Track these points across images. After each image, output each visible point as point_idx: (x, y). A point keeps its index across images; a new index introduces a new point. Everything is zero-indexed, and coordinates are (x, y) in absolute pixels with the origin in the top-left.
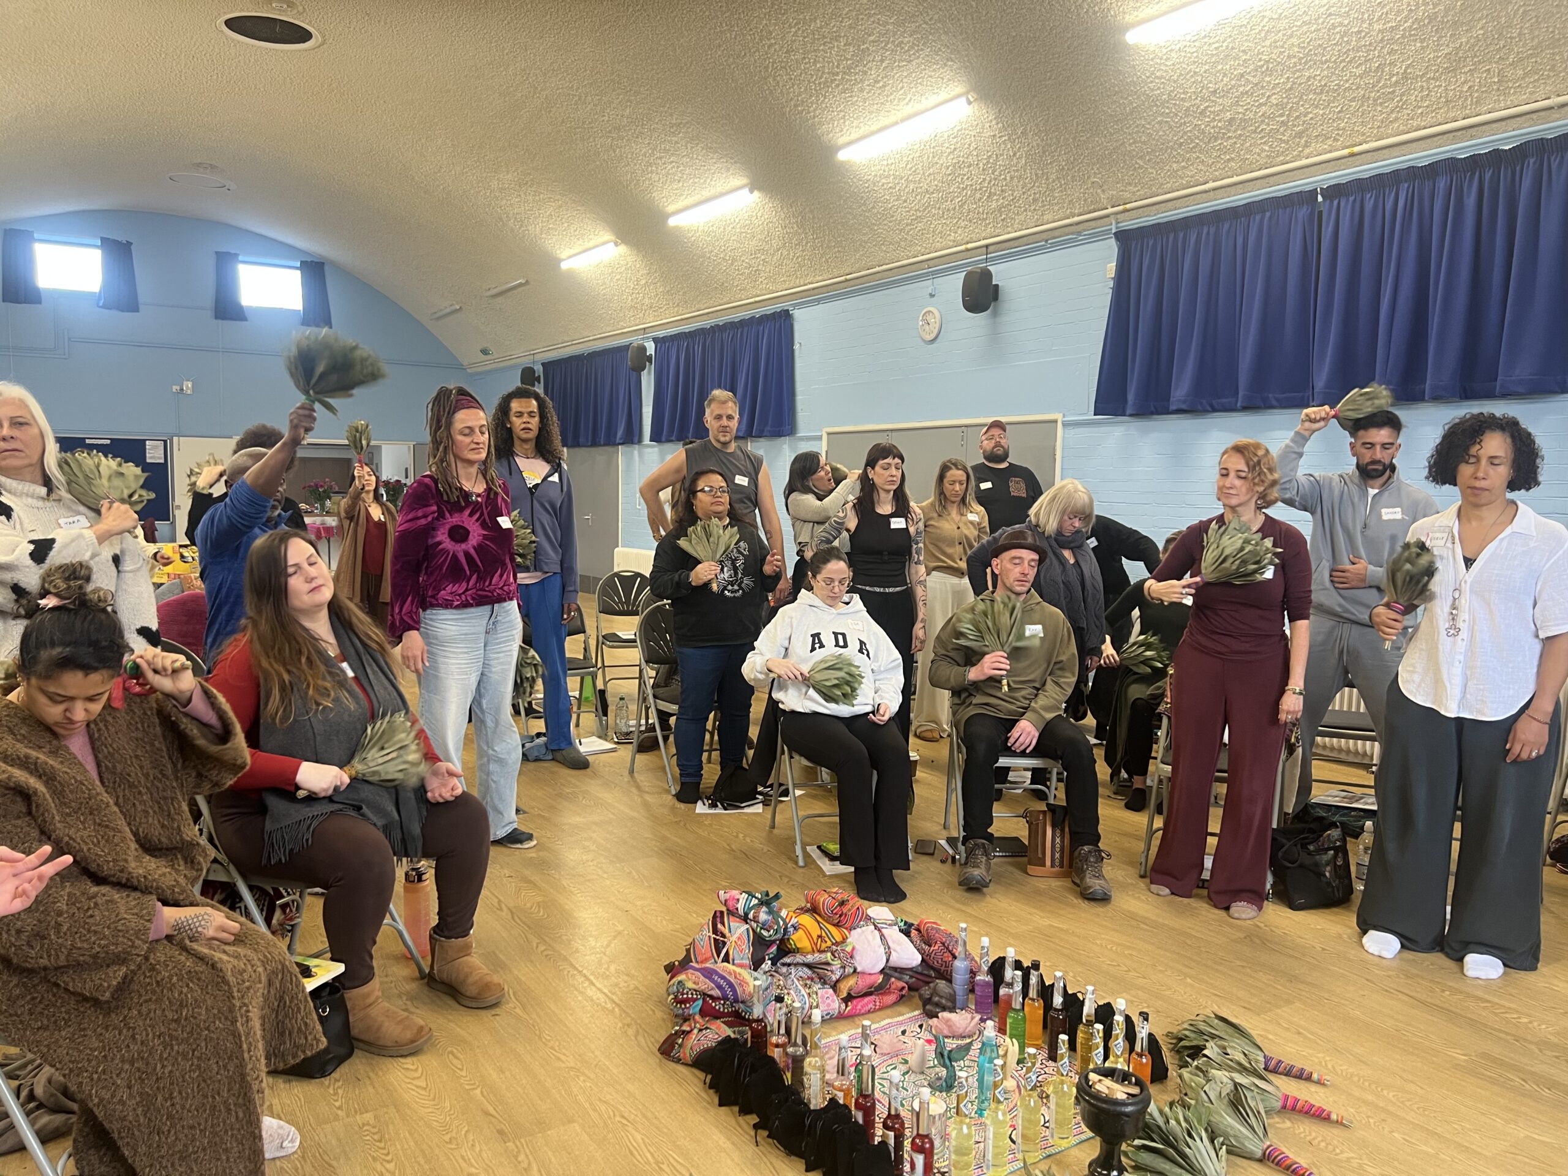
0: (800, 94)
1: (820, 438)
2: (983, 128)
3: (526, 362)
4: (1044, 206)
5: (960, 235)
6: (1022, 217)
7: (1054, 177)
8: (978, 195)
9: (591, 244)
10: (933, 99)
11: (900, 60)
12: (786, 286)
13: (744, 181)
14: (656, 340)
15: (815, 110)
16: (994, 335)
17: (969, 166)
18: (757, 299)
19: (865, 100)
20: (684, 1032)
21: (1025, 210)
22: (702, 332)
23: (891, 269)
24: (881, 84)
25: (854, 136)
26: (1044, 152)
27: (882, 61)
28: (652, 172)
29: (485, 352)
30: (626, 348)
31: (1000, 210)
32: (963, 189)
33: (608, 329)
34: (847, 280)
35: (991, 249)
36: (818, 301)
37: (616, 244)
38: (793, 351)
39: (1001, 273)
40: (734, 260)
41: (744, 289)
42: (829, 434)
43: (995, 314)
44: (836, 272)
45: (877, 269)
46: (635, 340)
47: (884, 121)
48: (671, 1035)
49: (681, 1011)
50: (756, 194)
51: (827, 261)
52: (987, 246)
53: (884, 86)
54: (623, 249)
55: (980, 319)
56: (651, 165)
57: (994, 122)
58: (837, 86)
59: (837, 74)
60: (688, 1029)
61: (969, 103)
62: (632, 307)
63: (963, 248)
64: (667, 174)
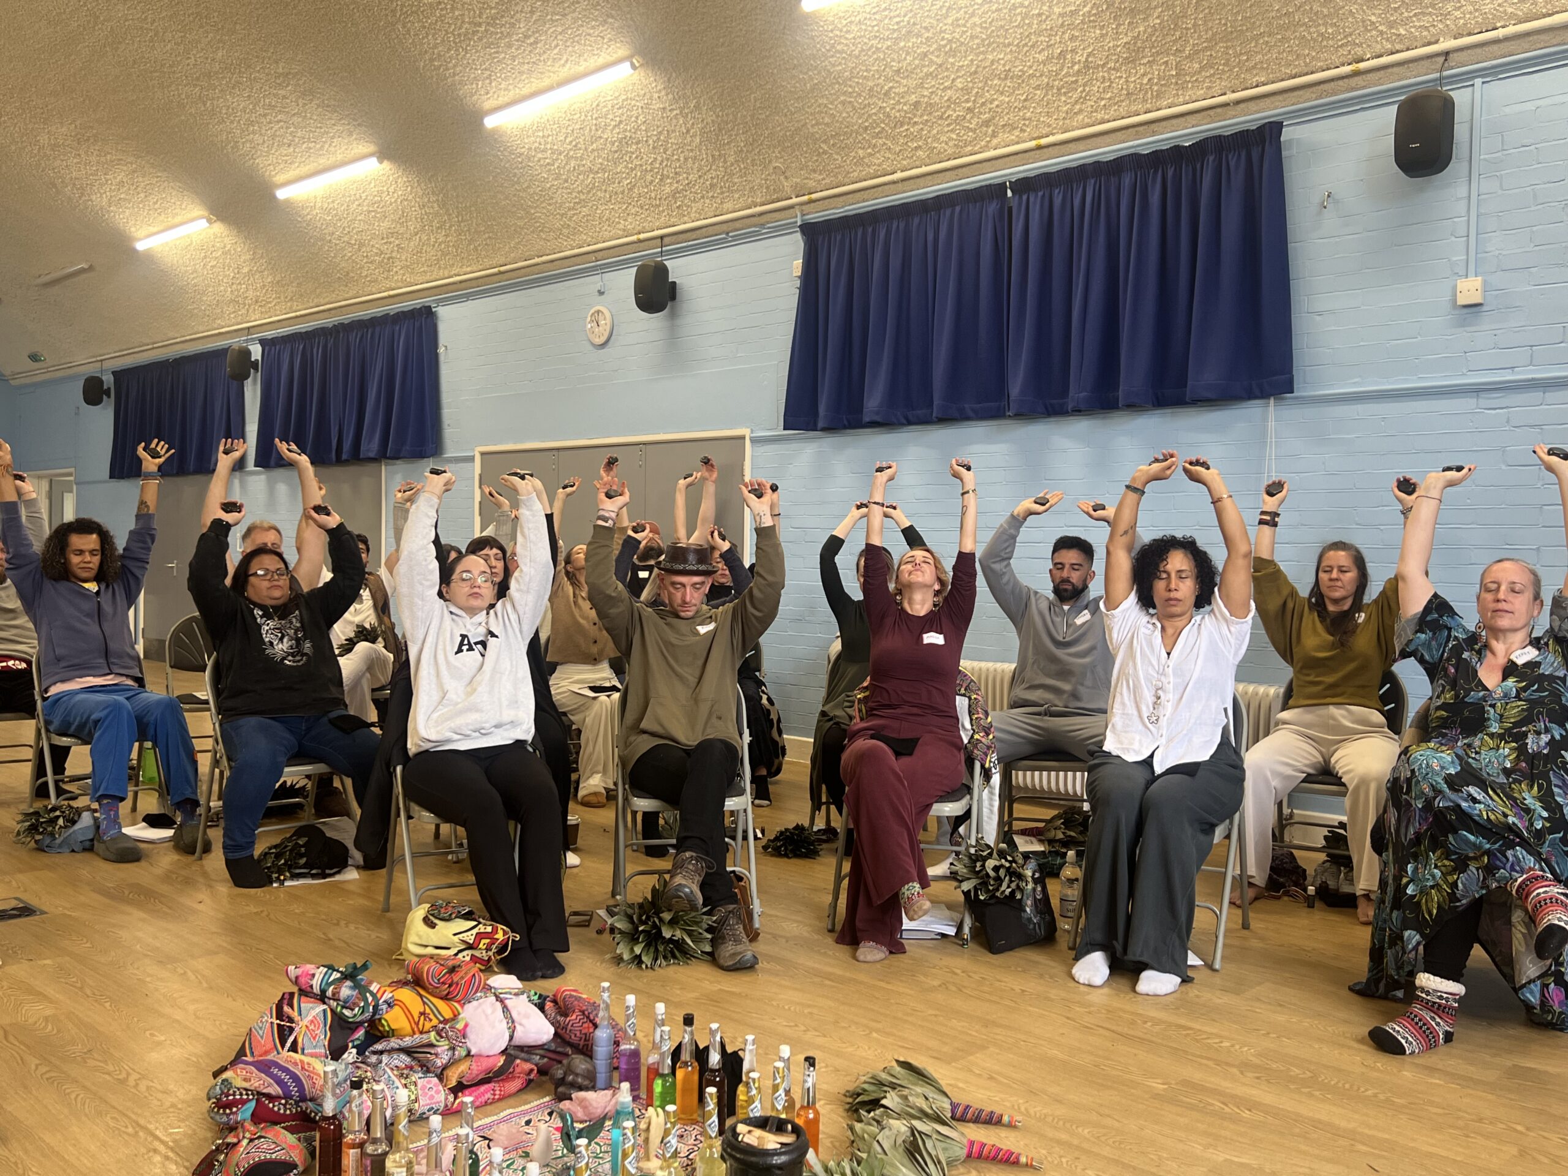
0: (435, 46)
1: (471, 459)
2: (651, 98)
3: (92, 370)
4: (722, 193)
5: (631, 223)
6: (700, 205)
7: (731, 159)
8: (649, 178)
9: (178, 219)
10: (593, 62)
11: (553, 13)
12: (428, 278)
13: (372, 148)
14: (263, 342)
15: (455, 66)
16: (673, 338)
17: (637, 143)
18: (392, 293)
19: (514, 58)
20: (228, 1144)
21: (703, 197)
22: (322, 332)
23: (552, 261)
24: (532, 40)
25: (502, 100)
26: (720, 130)
27: (532, 12)
28: (254, 132)
29: (34, 357)
30: (222, 353)
31: (674, 194)
32: (632, 169)
33: (201, 328)
34: (500, 273)
35: (666, 240)
36: (468, 297)
37: (209, 221)
38: (436, 356)
39: (679, 269)
40: (361, 245)
41: (376, 281)
42: (482, 454)
43: (673, 315)
44: (487, 262)
45: (537, 260)
46: (235, 342)
47: (536, 84)
48: (213, 1151)
49: (225, 1119)
50: (386, 166)
51: (476, 249)
52: (662, 237)
53: (536, 43)
54: (219, 228)
55: (653, 322)
56: (252, 123)
57: (663, 93)
58: (480, 39)
59: (480, 25)
60: (235, 1140)
61: (634, 67)
62: (232, 301)
63: (634, 238)
64: (274, 136)
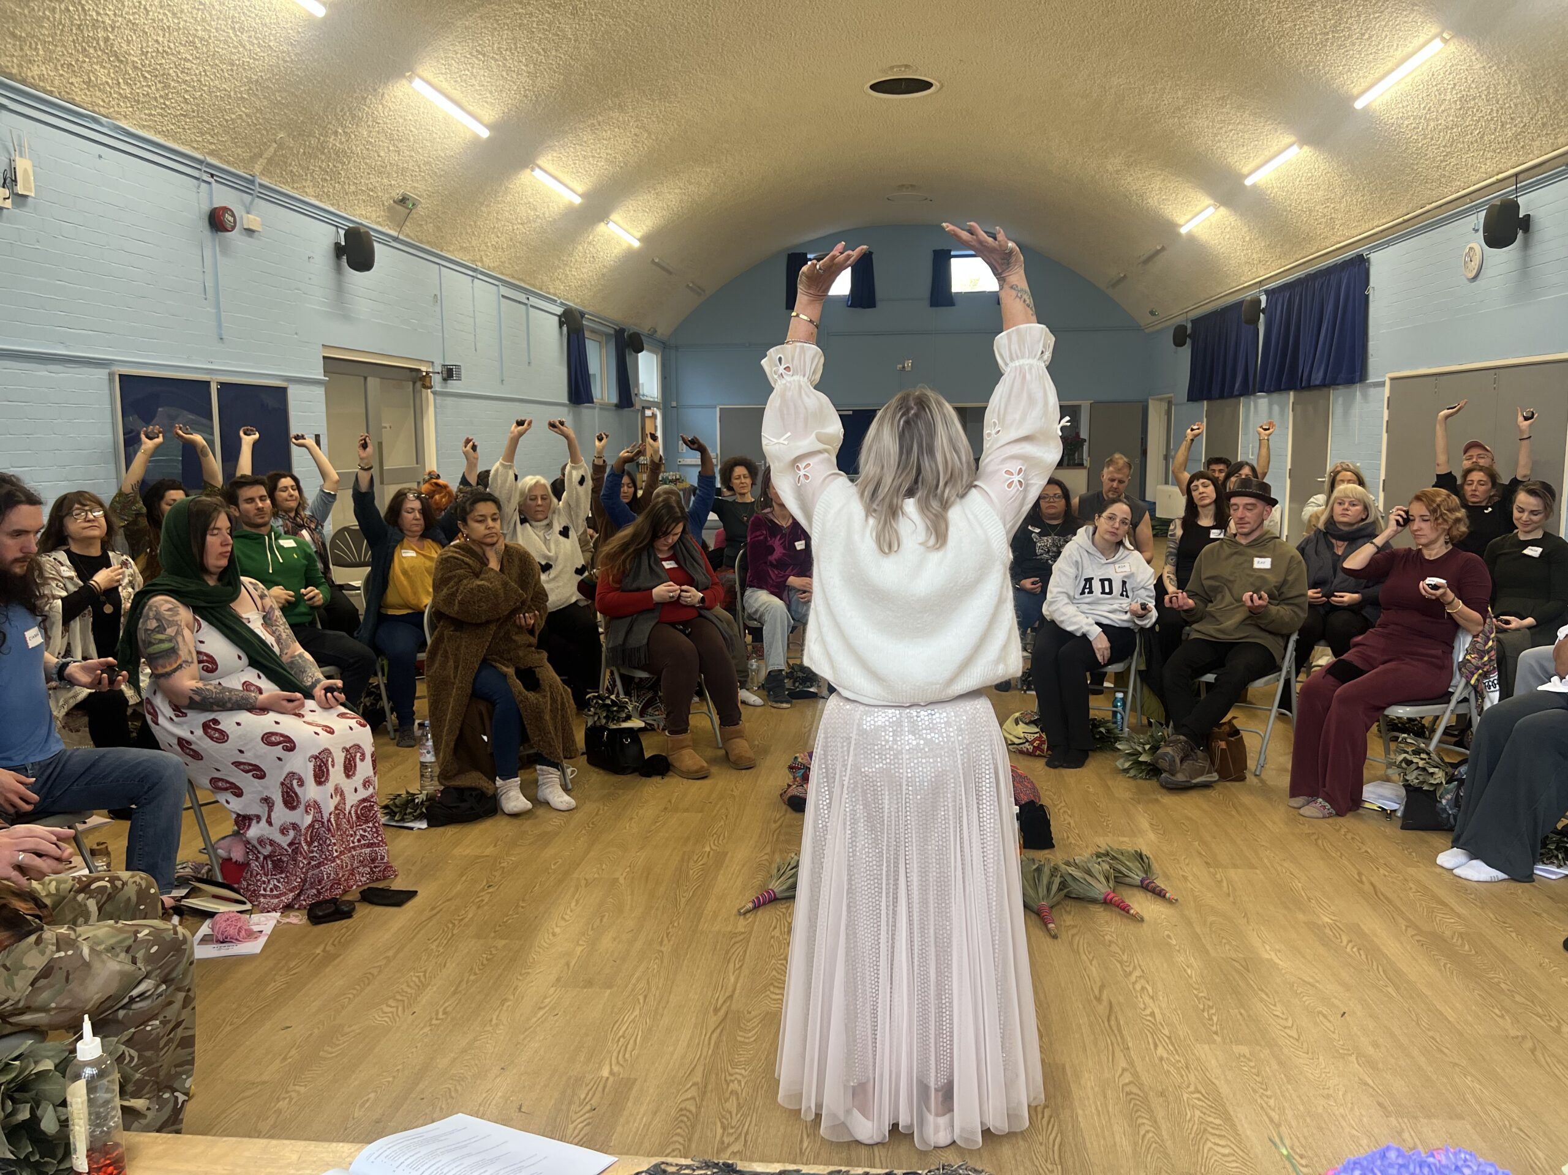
0: (1305, 57)
1: (1383, 384)
2: (1471, 60)
3: (1179, 321)
4: (1554, 130)
5: (1490, 166)
6: (1537, 143)
7: (1552, 100)
8: (1492, 126)
9: (1198, 209)
10: (1417, 42)
11: (1374, 13)
12: (1359, 231)
13: (1293, 139)
14: (1267, 292)
15: (1324, 67)
16: (1525, 267)
17: (1474, 99)
18: (1338, 246)
19: (1360, 52)
21: (1539, 136)
22: (1299, 282)
23: (1441, 206)
24: (1367, 36)
25: (1364, 85)
26: (1535, 77)
27: (1359, 16)
28: (1219, 141)
29: (1152, 313)
30: (1240, 304)
31: (1516, 136)
32: (1478, 121)
33: (1234, 284)
34: (1405, 221)
35: (1521, 177)
36: (1388, 243)
37: (1217, 208)
38: (1367, 298)
39: (1526, 204)
40: (1310, 211)
41: (1326, 238)
42: (1392, 379)
43: (1526, 245)
44: (1396, 214)
45: (1428, 207)
46: (1248, 295)
47: (1383, 68)
50: (1306, 148)
51: (1385, 203)
52: (1516, 175)
53: (1370, 37)
54: (1223, 211)
56: (1216, 135)
57: (1478, 55)
58: (1332, 44)
59: (1328, 33)
61: (1446, 41)
62: (1246, 263)
63: (1493, 179)
64: (1232, 141)
